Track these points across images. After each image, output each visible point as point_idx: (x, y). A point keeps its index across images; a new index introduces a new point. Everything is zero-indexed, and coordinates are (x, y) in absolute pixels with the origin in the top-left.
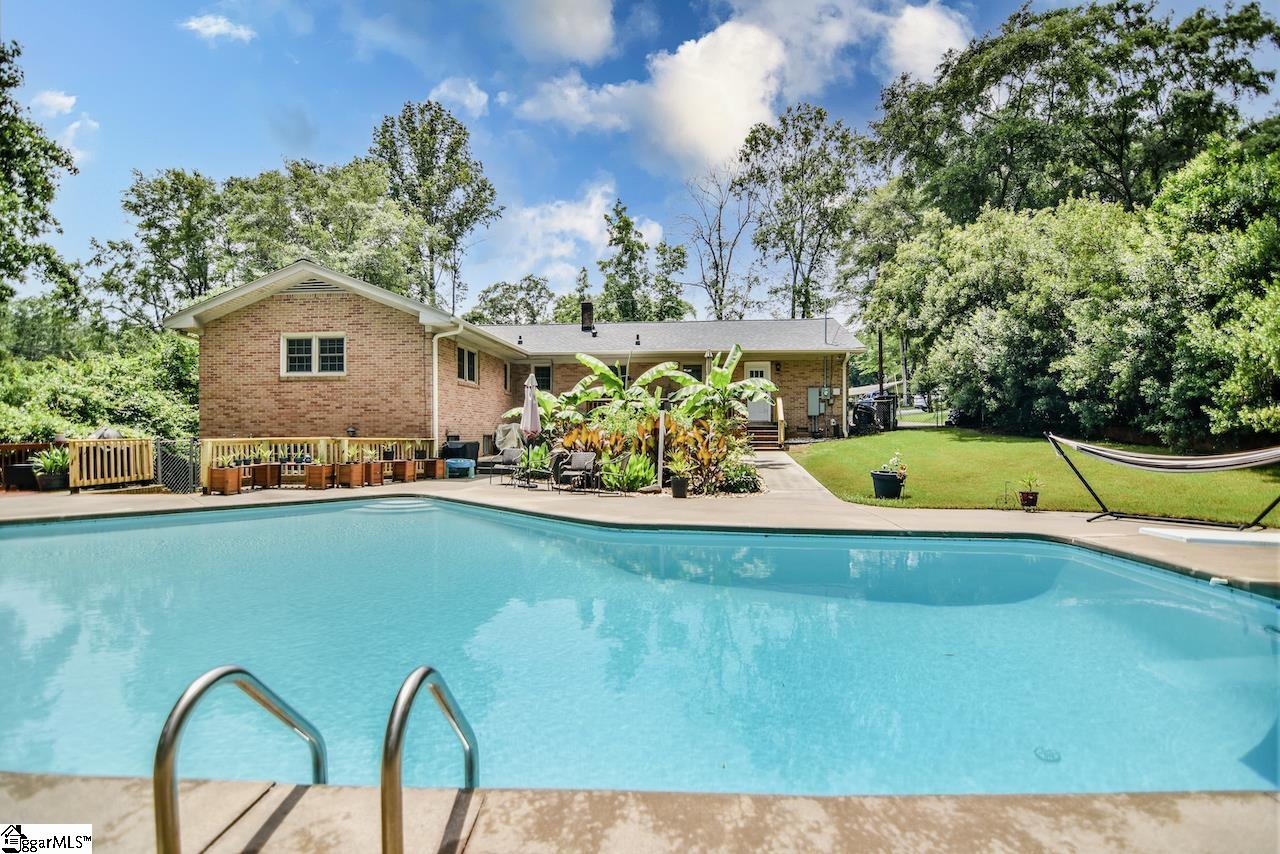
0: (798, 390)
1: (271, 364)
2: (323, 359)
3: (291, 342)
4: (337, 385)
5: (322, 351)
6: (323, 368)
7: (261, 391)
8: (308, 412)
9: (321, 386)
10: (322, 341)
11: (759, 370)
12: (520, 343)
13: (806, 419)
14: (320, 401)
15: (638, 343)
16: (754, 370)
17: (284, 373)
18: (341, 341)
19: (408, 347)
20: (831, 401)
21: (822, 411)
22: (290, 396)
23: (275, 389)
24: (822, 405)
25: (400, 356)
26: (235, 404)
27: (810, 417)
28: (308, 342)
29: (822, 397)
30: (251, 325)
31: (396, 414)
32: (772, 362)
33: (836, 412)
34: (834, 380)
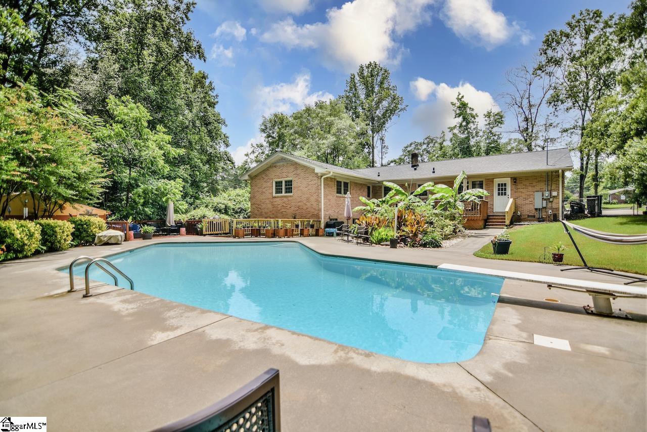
0: (528, 193)
1: (270, 191)
2: (286, 189)
3: (276, 183)
4: (290, 198)
5: (286, 185)
6: (286, 192)
7: (267, 201)
8: (281, 209)
9: (285, 199)
10: (286, 182)
11: (503, 183)
12: (379, 176)
13: (534, 210)
14: (284, 205)
15: (434, 172)
16: (501, 183)
17: (274, 195)
18: (292, 181)
19: (312, 182)
20: (551, 200)
21: (544, 205)
22: (276, 203)
23: (271, 201)
24: (545, 202)
25: (310, 186)
26: (260, 206)
27: (536, 209)
28: (282, 182)
29: (545, 197)
30: (265, 177)
31: (309, 210)
32: (511, 178)
33: (554, 206)
34: (554, 187)
